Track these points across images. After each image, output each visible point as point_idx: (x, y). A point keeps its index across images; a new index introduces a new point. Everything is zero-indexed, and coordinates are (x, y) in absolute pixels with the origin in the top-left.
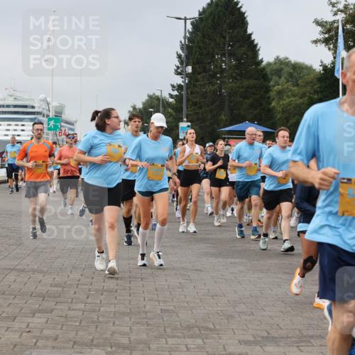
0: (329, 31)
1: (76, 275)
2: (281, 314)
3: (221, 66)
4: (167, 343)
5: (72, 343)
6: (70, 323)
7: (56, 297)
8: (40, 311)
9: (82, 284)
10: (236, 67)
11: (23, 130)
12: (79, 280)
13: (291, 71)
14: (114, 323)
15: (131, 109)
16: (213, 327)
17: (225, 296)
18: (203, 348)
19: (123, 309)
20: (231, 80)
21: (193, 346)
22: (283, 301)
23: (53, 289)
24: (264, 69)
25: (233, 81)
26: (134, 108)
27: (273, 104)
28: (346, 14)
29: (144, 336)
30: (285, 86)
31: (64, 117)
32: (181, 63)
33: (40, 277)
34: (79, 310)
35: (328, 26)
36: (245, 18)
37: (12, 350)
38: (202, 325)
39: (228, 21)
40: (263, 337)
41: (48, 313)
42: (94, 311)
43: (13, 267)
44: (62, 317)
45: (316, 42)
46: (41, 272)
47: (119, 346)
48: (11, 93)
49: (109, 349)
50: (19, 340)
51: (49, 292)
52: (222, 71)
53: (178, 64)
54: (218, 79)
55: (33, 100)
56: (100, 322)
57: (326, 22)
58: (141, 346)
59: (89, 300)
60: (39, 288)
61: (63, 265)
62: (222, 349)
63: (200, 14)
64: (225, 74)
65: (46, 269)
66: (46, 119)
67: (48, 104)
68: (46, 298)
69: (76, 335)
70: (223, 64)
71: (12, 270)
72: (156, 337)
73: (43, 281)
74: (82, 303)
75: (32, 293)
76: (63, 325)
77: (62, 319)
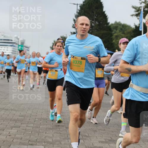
0: (138, 11)
1: (30, 112)
2: (117, 130)
4: (68, 142)
5: (28, 141)
6: (27, 132)
7: (21, 121)
8: (14, 127)
9: (32, 116)
10: (99, 25)
11: (7, 50)
12: (31, 114)
13: (122, 27)
14: (46, 133)
15: (53, 42)
16: (88, 135)
18: (84, 144)
19: (50, 127)
20: (96, 31)
22: (117, 125)
23: (20, 118)
24: (110, 26)
25: (97, 31)
26: (55, 42)
27: (114, 41)
28: (145, 4)
29: (58, 139)
30: (119, 34)
31: (25, 44)
33: (14, 112)
34: (31, 127)
35: (138, 9)
36: (102, 5)
37: (3, 143)
38: (83, 134)
39: (95, 6)
40: (109, 140)
41: (18, 128)
42: (38, 127)
43: (3, 108)
44: (24, 129)
45: (132, 15)
46: (15, 110)
47: (48, 142)
48: (2, 34)
49: (44, 144)
50: (6, 139)
51: (18, 119)
53: (74, 23)
55: (12, 37)
56: (41, 132)
57: (137, 7)
58: (58, 142)
59: (35, 123)
60: (14, 117)
61: (24, 107)
62: (92, 145)
63: (84, 2)
64: (93, 28)
65: (17, 109)
66: (17, 46)
67: (18, 39)
68: (17, 122)
69: (30, 137)
70: (93, 24)
71: (3, 109)
72: (64, 139)
73: (16, 114)
74: (33, 124)
75: (11, 119)
76: (24, 133)
77: (24, 131)
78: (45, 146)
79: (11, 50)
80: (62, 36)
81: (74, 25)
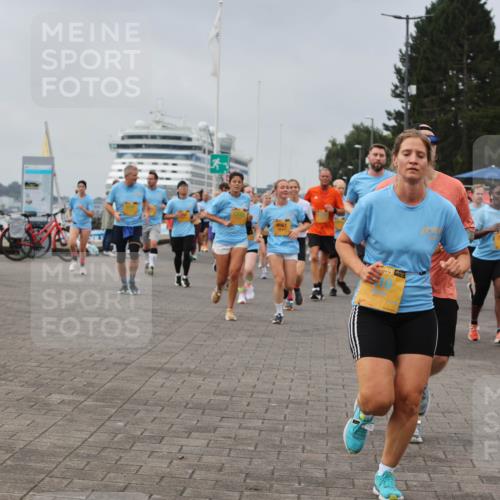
1: (250, 380)
3: (458, 86)
5: (244, 475)
6: (240, 447)
7: (221, 410)
8: (198, 429)
9: (258, 392)
10: (481, 87)
11: (174, 172)
12: (255, 387)
14: (304, 448)
15: (330, 145)
16: (444, 457)
17: (460, 413)
18: (429, 486)
19: (316, 429)
20: (470, 107)
21: (415, 484)
23: (221, 397)
25: (473, 108)
26: (334, 143)
29: (345, 468)
31: (234, 154)
32: (401, 80)
33: (199, 380)
34: (255, 428)
36: (491, 19)
37: (158, 483)
38: (428, 453)
39: (467, 22)
41: (210, 432)
42: (276, 431)
43: (159, 366)
44: (229, 438)
46: (200, 373)
47: (310, 480)
48: (157, 119)
49: (296, 485)
50: (168, 470)
51: (212, 402)
52: (459, 93)
53: (397, 82)
54: (453, 104)
55: (189, 129)
56: (285, 447)
58: (343, 482)
59: (268, 415)
60: (197, 396)
61: (232, 364)
62: (456, 488)
63: (428, 11)
64: (462, 98)
65: (207, 370)
66: (207, 157)
67: (211, 135)
68: (207, 411)
69: (250, 464)
70: (460, 84)
71: (159, 370)
72: (363, 470)
73: (203, 387)
74: (258, 419)
75: (187, 404)
76: (230, 450)
77: (229, 442)
78: (299, 494)
79: (187, 172)
80: (358, 123)
81: (396, 87)
